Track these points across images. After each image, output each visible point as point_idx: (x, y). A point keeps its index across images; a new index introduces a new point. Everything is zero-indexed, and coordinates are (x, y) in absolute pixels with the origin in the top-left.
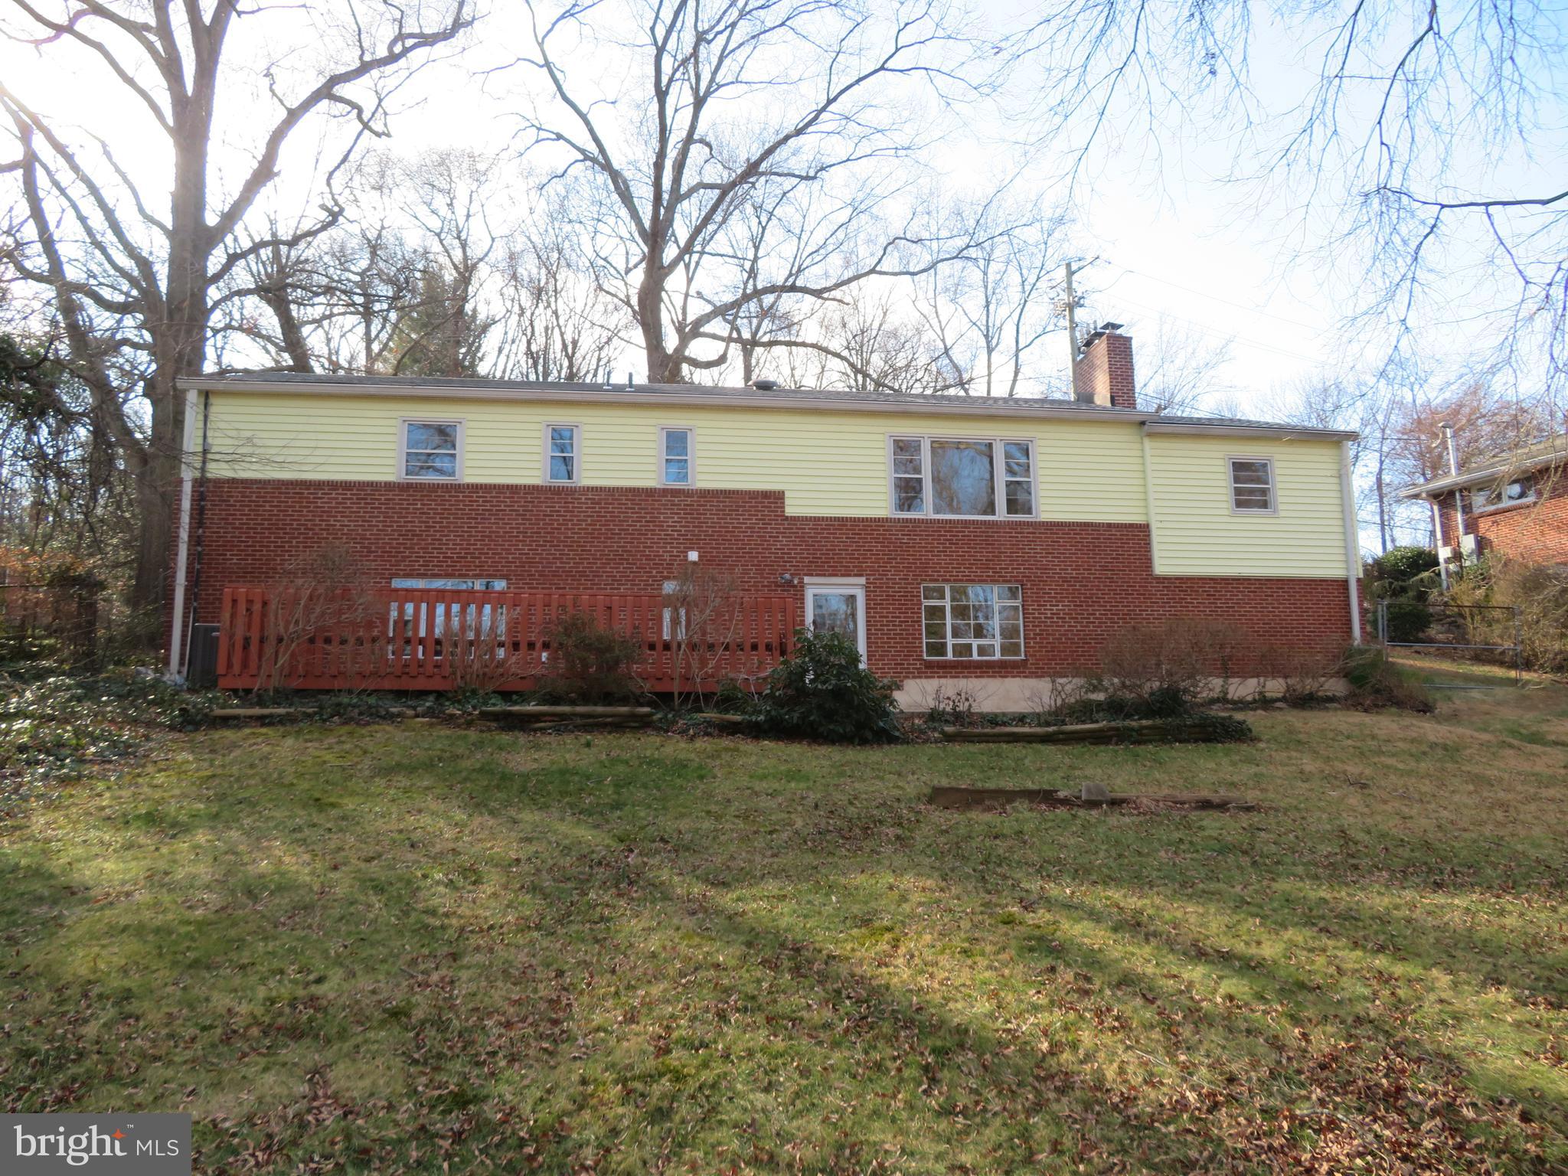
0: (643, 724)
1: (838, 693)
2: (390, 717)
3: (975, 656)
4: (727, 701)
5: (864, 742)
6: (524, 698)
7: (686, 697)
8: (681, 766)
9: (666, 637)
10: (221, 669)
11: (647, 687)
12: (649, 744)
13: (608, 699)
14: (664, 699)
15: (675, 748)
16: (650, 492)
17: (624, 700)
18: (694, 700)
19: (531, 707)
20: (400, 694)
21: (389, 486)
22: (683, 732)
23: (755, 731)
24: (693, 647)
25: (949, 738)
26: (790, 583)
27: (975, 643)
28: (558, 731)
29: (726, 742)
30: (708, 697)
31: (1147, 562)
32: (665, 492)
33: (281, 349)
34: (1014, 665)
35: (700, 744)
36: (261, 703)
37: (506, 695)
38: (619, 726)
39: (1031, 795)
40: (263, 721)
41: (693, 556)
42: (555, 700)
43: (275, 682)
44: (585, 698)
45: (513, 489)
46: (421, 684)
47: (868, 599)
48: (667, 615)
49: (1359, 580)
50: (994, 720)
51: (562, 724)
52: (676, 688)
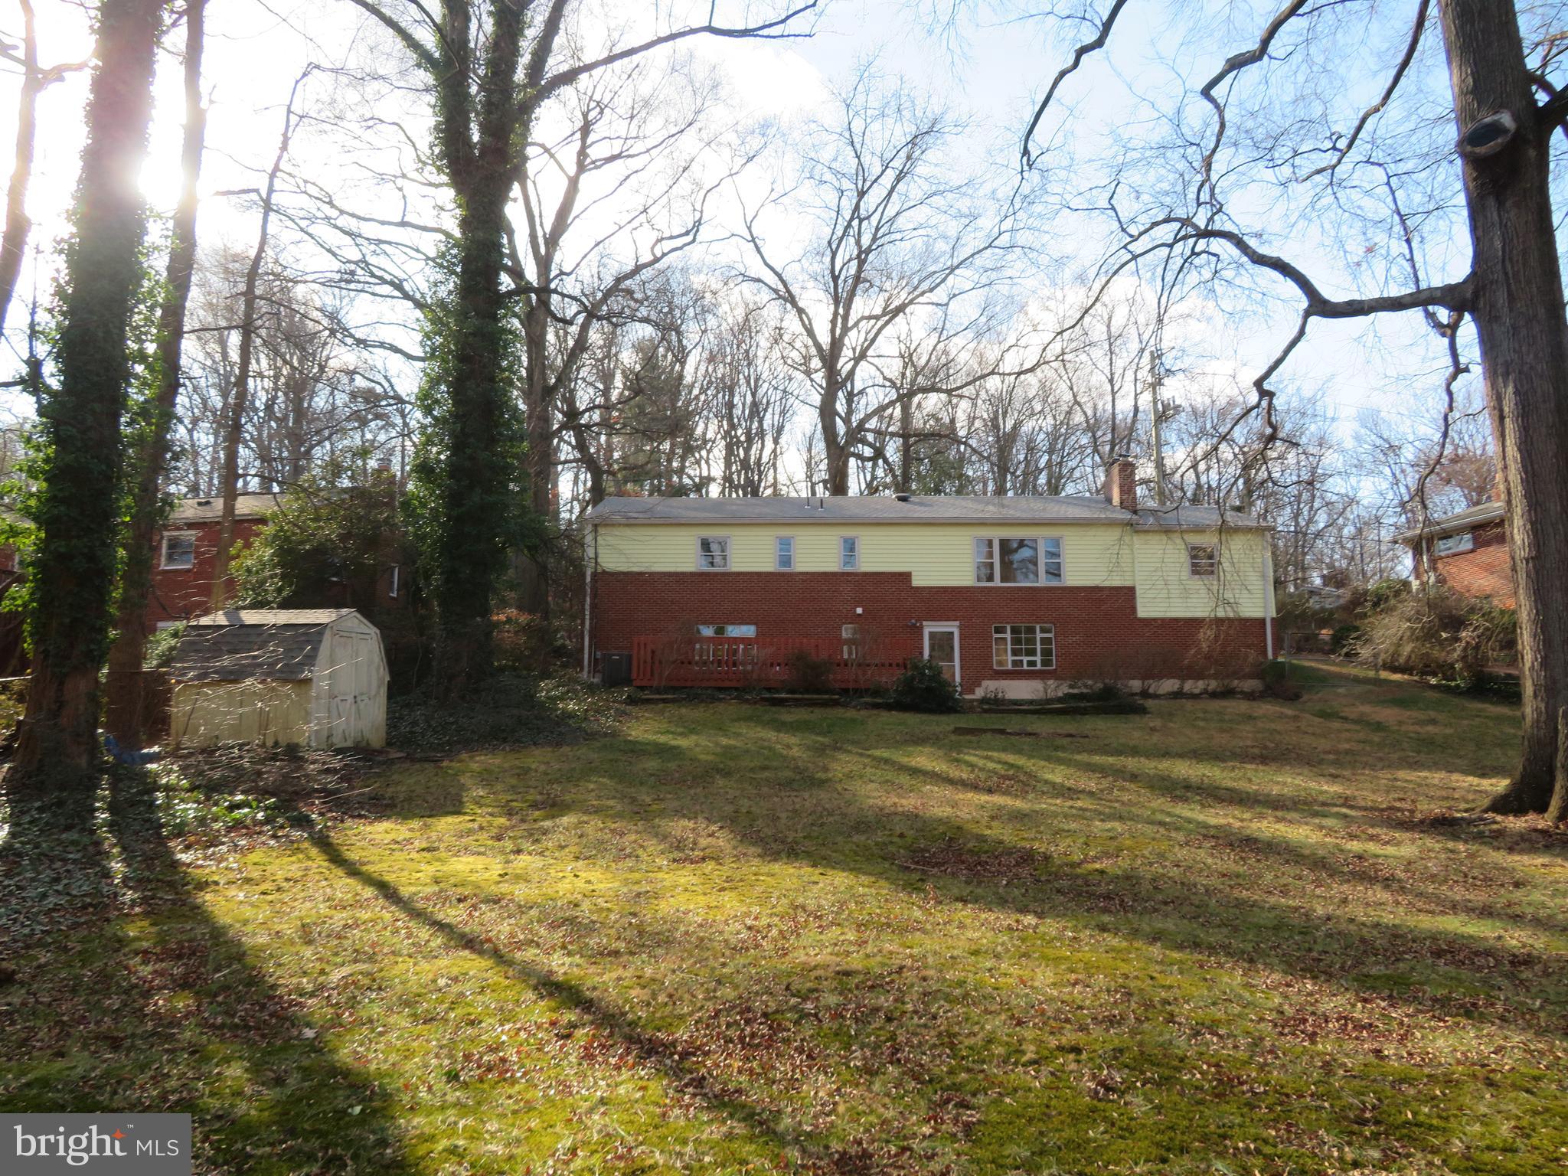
0: (836, 704)
1: (929, 689)
2: (720, 700)
3: (1025, 667)
4: (876, 693)
5: (942, 712)
6: (777, 691)
7: (856, 690)
8: (853, 721)
9: (846, 656)
10: (634, 675)
11: (837, 686)
12: (839, 712)
13: (818, 691)
14: (845, 691)
15: (851, 713)
16: (834, 574)
17: (826, 692)
18: (859, 692)
19: (783, 695)
20: (720, 689)
21: (692, 574)
22: (855, 707)
23: (889, 707)
24: (859, 665)
25: (986, 711)
26: (914, 625)
27: (1025, 659)
28: (796, 706)
29: (875, 712)
30: (867, 690)
31: (1134, 609)
32: (843, 574)
33: (573, 448)
34: (1049, 672)
35: (863, 713)
36: (659, 693)
37: (769, 690)
38: (825, 704)
39: (995, 731)
40: (664, 701)
41: (859, 611)
42: (792, 692)
43: (663, 683)
44: (807, 691)
45: (759, 574)
46: (727, 684)
47: (961, 634)
48: (845, 648)
49: (1273, 619)
50: (1015, 702)
51: (798, 703)
52: (851, 686)
